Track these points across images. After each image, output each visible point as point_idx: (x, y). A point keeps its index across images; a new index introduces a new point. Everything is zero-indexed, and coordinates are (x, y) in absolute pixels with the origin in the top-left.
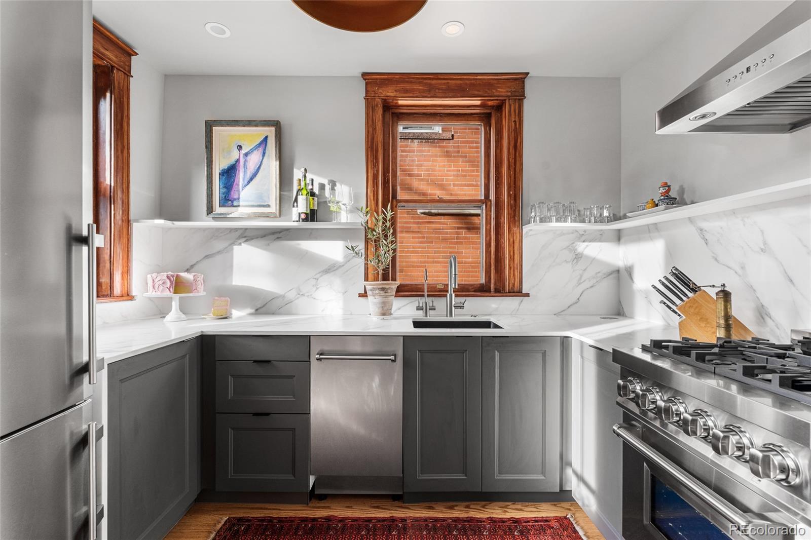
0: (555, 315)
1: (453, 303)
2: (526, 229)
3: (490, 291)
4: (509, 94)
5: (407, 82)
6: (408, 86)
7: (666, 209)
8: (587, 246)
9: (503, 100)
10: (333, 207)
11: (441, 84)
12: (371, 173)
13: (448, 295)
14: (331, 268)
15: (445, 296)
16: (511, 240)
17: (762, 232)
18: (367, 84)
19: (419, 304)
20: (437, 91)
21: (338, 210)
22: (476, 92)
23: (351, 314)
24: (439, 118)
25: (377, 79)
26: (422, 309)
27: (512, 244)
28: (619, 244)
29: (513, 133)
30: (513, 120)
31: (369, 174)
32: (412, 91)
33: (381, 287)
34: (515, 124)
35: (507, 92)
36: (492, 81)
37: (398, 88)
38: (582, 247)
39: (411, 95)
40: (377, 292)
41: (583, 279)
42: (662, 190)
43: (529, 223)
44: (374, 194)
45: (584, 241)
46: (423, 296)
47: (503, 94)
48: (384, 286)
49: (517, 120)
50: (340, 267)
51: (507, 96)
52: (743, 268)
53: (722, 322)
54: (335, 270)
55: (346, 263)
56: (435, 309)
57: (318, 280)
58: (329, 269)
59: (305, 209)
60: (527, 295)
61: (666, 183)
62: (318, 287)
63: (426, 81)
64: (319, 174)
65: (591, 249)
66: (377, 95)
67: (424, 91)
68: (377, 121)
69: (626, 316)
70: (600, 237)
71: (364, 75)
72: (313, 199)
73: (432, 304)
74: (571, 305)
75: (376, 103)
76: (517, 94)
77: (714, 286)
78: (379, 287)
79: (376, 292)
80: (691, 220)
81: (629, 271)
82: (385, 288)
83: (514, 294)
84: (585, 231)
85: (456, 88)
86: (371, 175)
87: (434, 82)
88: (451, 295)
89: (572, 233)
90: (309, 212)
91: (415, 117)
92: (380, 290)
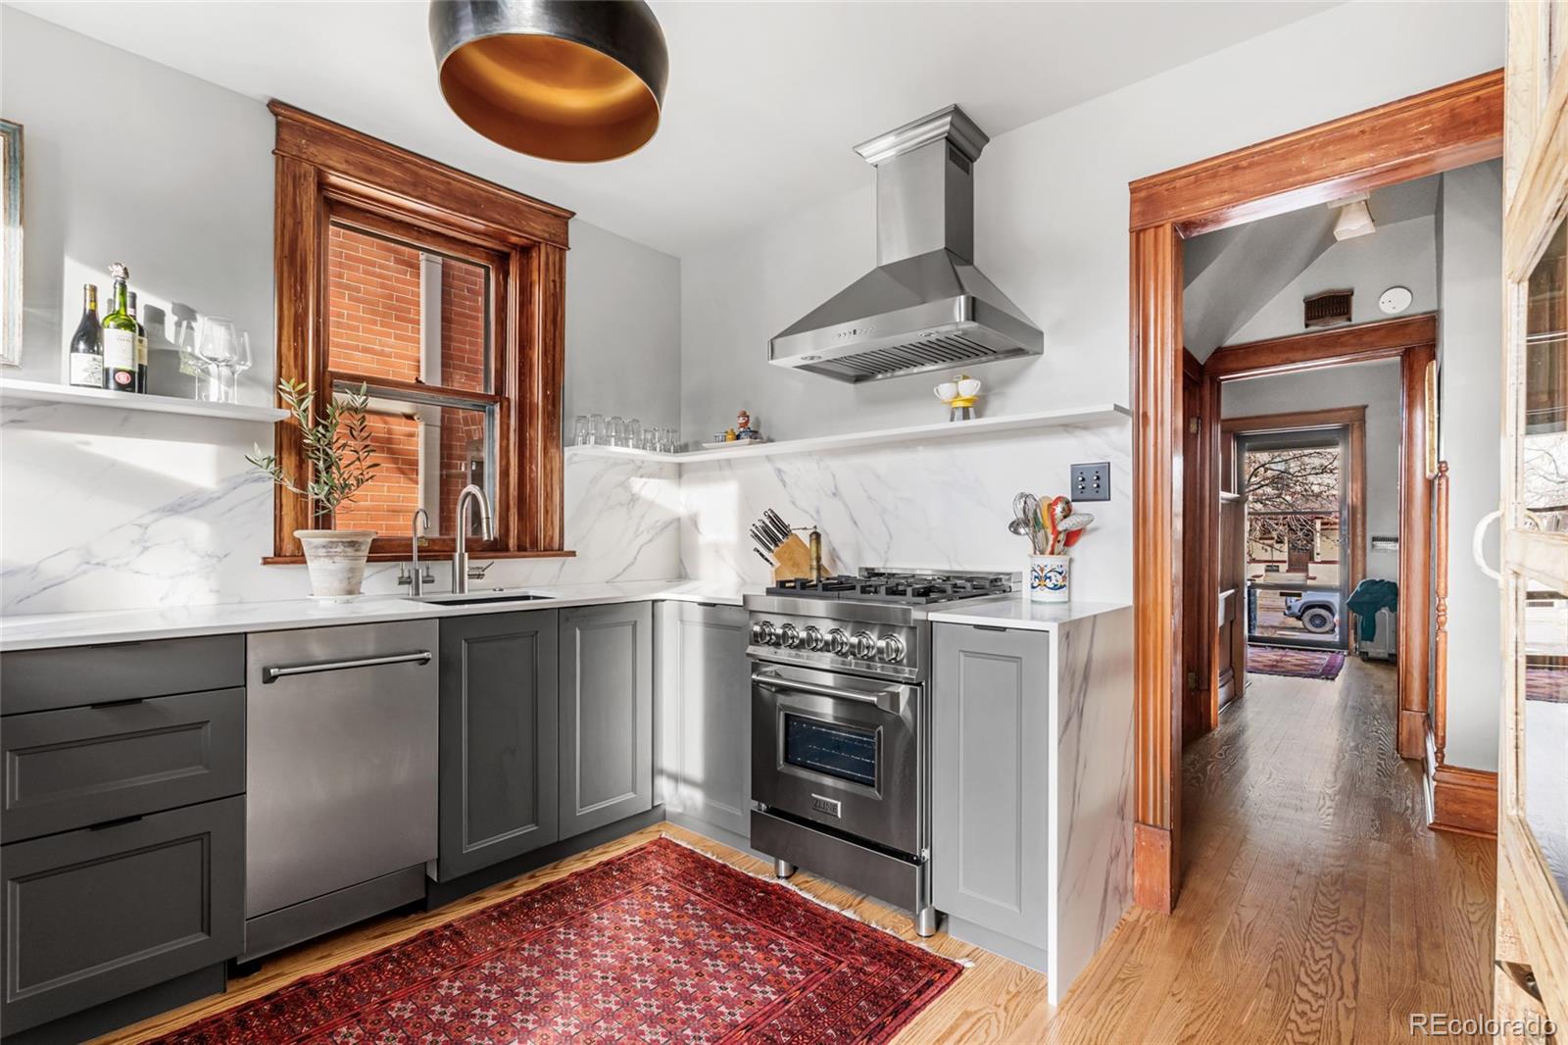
0: (607, 582)
1: (466, 569)
2: (568, 451)
3: (507, 549)
4: (546, 235)
5: (372, 154)
6: (373, 162)
7: (750, 444)
8: (645, 483)
9: (535, 242)
10: (188, 367)
11: (438, 181)
12: (289, 310)
13: (457, 555)
14: (185, 503)
15: (451, 558)
16: (548, 467)
17: (834, 476)
18: (279, 124)
19: (403, 573)
20: (429, 189)
21: (203, 376)
22: (498, 217)
23: (241, 602)
24: (415, 233)
25: (305, 123)
26: (410, 583)
27: (548, 474)
28: (680, 484)
29: (552, 299)
30: (552, 278)
31: (286, 313)
32: (382, 173)
33: (348, 540)
34: (555, 286)
35: (544, 231)
36: (519, 205)
37: (350, 158)
38: (638, 484)
39: (378, 180)
40: (340, 549)
41: (641, 529)
42: (742, 420)
43: (573, 445)
44: (296, 355)
45: (641, 477)
46: (410, 559)
47: (538, 233)
48: (354, 539)
49: (557, 280)
50: (211, 500)
51: (544, 239)
52: (818, 512)
53: (815, 563)
54: (195, 508)
55: (225, 494)
56: (433, 581)
57: (146, 528)
58: (180, 505)
59: (130, 362)
60: (573, 554)
61: (745, 413)
62: (147, 544)
63: (408, 165)
64: (150, 288)
65: (648, 488)
66: (304, 156)
67: (403, 182)
68: (304, 209)
69: (690, 579)
70: (658, 473)
71: (275, 106)
72: (141, 341)
73: (428, 572)
74: (627, 567)
75: (302, 172)
76: (557, 239)
77: (805, 529)
78: (344, 540)
79: (338, 550)
80: (768, 458)
81: (694, 521)
82: (357, 542)
83: (551, 553)
84: (643, 462)
85: (463, 197)
86: (289, 317)
87: (423, 172)
88: (462, 556)
89: (628, 464)
90: (137, 370)
91: (367, 218)
92: (346, 545)
